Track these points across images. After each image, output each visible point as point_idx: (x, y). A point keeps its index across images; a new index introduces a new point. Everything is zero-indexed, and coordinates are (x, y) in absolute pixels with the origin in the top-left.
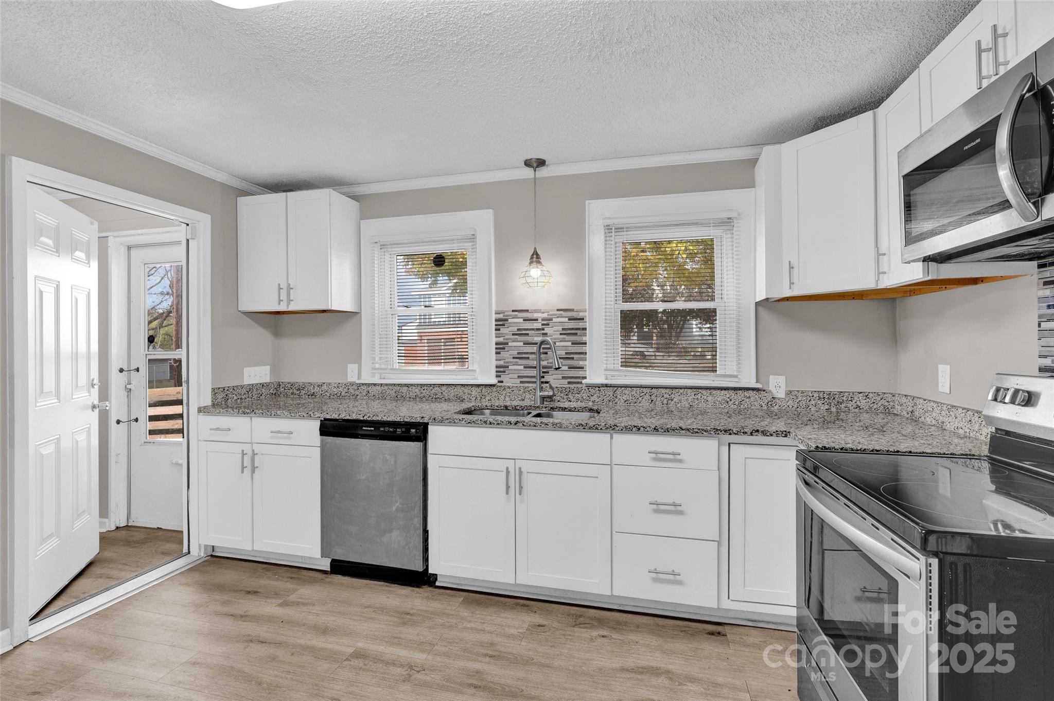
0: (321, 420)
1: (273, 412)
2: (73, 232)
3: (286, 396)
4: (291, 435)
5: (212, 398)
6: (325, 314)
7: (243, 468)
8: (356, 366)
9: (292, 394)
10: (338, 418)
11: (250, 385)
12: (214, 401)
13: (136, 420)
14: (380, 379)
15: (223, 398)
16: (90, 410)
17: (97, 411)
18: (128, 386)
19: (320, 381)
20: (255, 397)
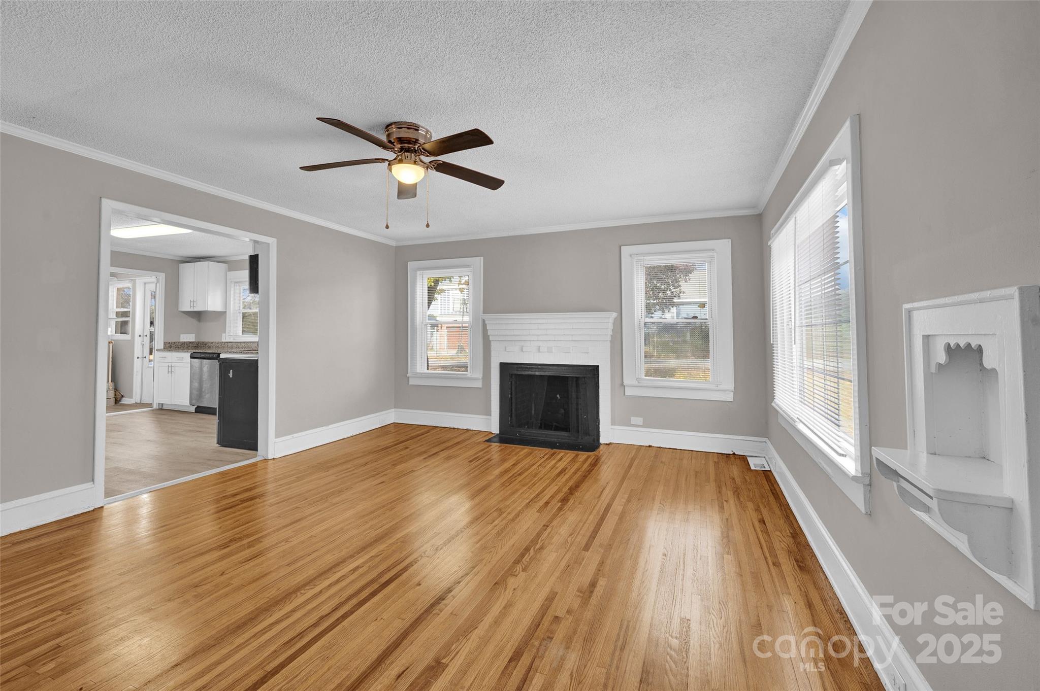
0: (191, 353)
5: (164, 345)
9: (203, 346)
11: (183, 342)
13: (145, 357)
15: (169, 346)
18: (143, 343)
19: (212, 341)
20: (185, 347)
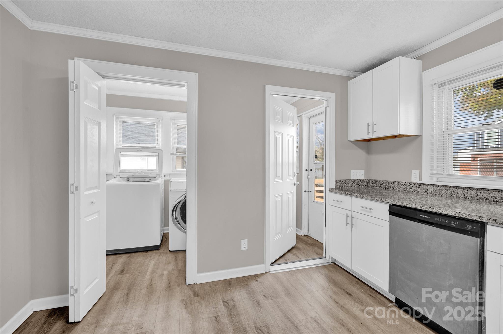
0: (390, 205)
1: (362, 195)
2: (288, 113)
3: (373, 187)
4: (371, 210)
5: (335, 184)
6: (396, 139)
7: (347, 223)
8: (418, 172)
9: (376, 186)
10: (401, 205)
11: (354, 180)
12: (336, 186)
13: (311, 191)
14: (437, 181)
15: (340, 185)
16: (293, 185)
17: (296, 186)
18: (308, 177)
19: (393, 180)
20: (356, 186)
